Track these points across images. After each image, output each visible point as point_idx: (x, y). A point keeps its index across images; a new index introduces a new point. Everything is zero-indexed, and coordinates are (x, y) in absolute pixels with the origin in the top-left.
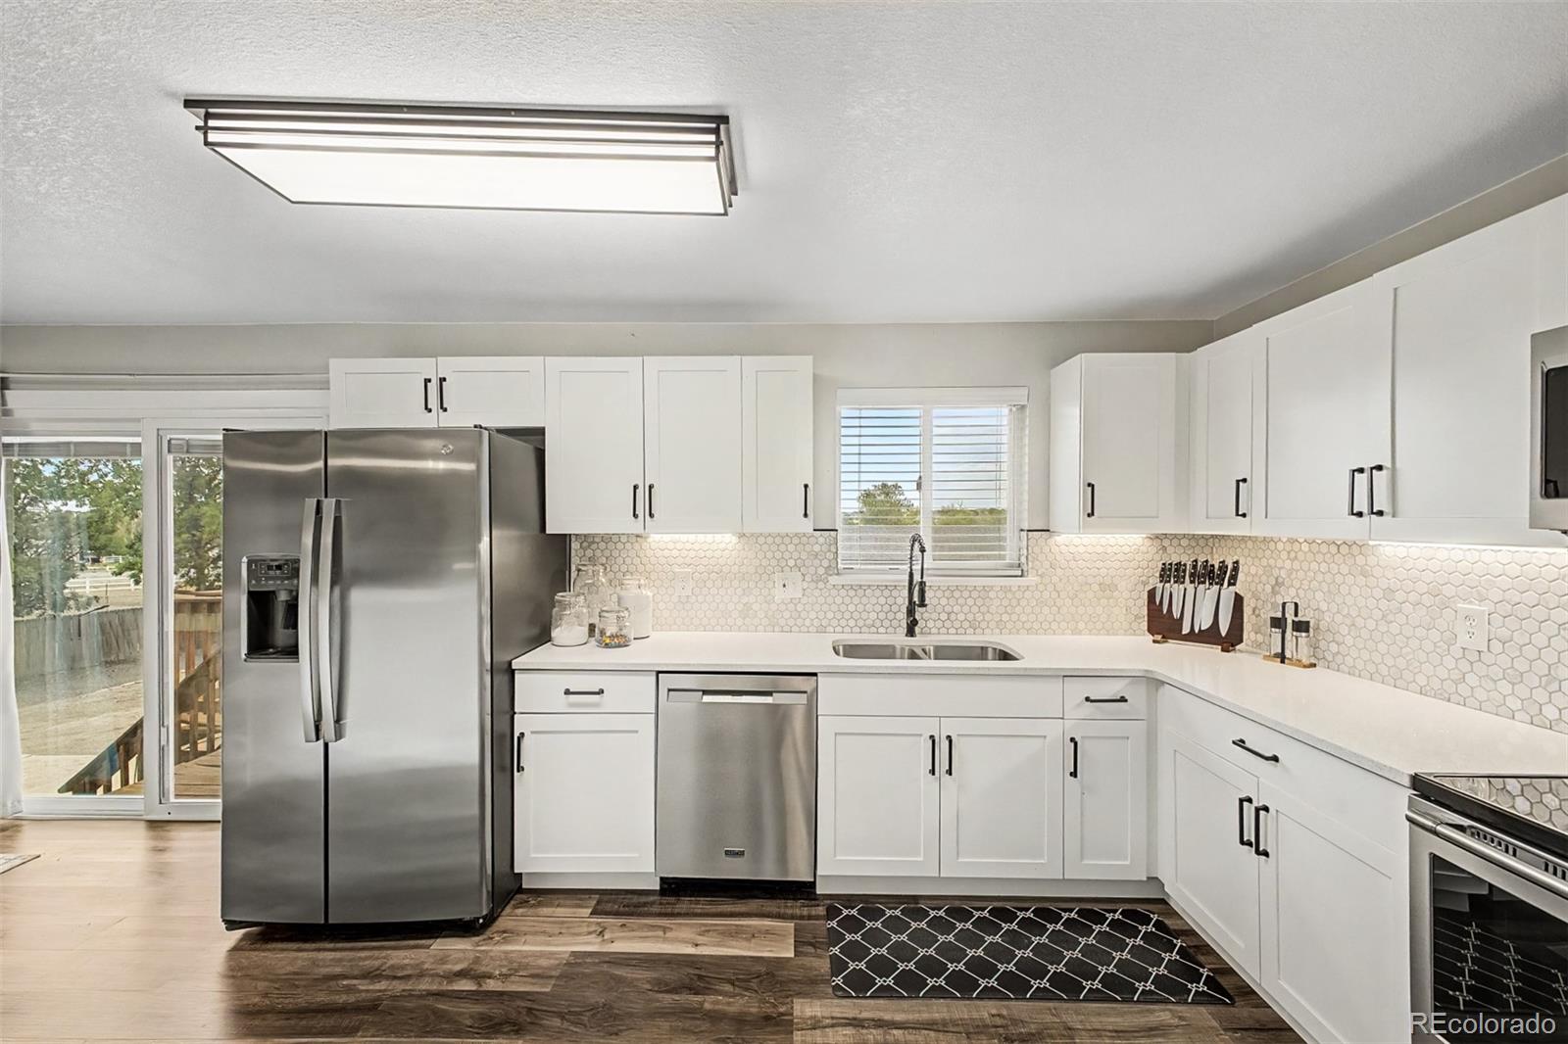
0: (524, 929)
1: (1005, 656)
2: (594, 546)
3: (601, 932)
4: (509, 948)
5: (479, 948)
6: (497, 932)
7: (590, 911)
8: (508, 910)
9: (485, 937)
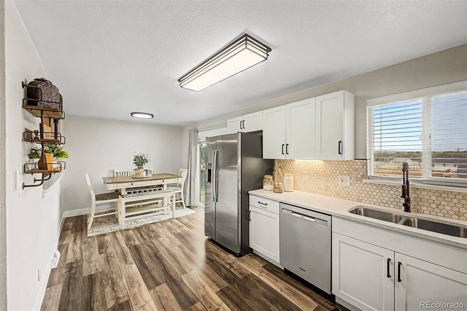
0: (247, 262)
2: (281, 163)
3: (261, 272)
4: (241, 264)
5: (236, 261)
6: (241, 259)
7: (263, 265)
8: (246, 255)
9: (238, 259)
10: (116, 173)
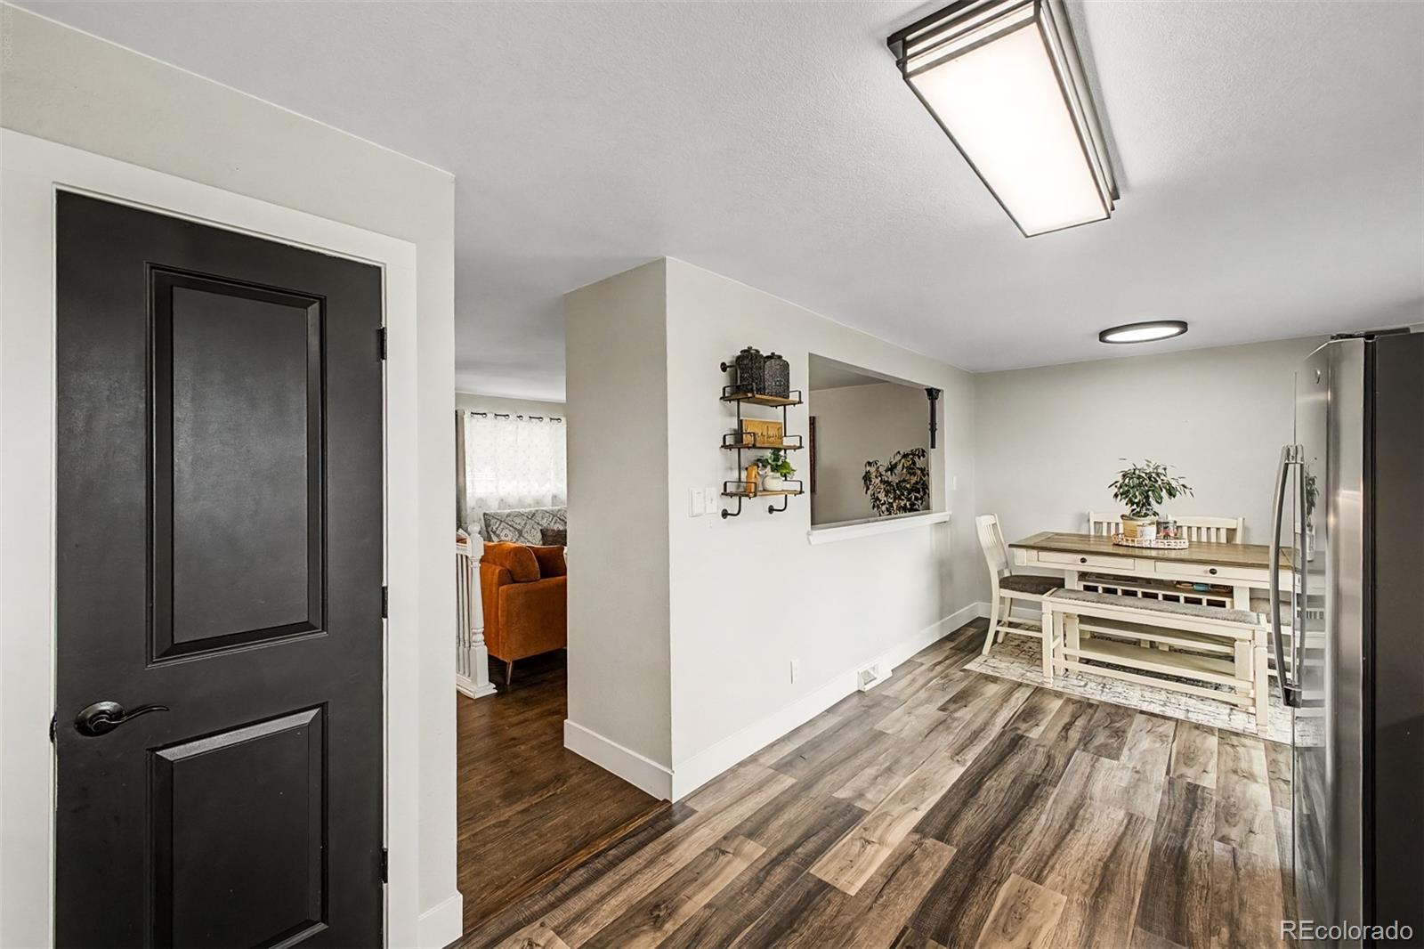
10: (1095, 523)
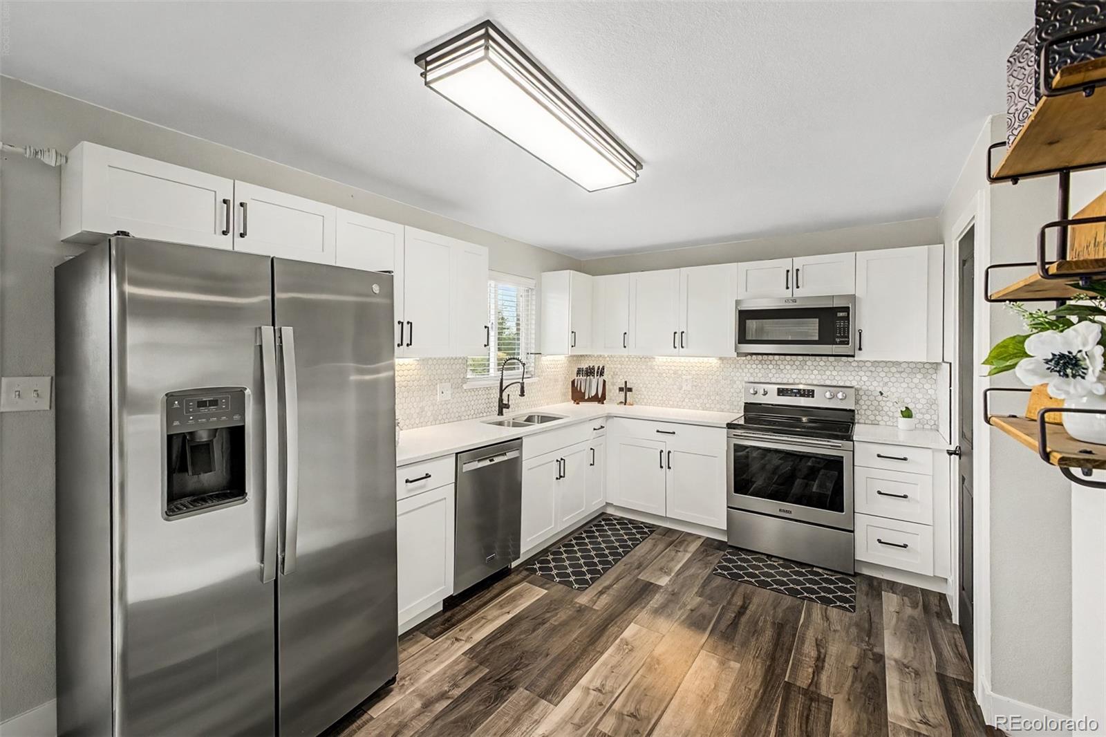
0: (411, 669)
1: (544, 419)
4: (426, 679)
7: (429, 638)
